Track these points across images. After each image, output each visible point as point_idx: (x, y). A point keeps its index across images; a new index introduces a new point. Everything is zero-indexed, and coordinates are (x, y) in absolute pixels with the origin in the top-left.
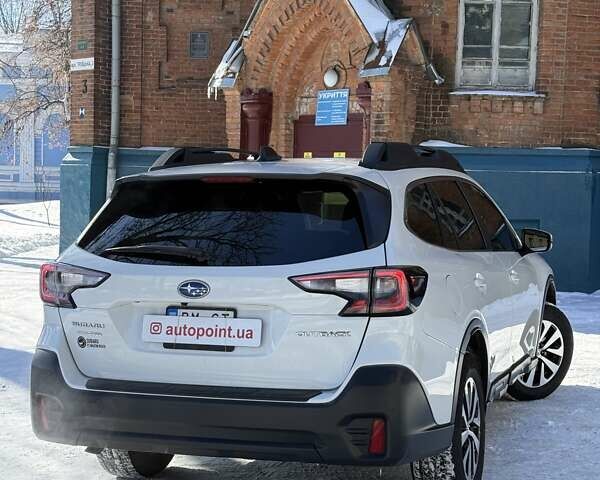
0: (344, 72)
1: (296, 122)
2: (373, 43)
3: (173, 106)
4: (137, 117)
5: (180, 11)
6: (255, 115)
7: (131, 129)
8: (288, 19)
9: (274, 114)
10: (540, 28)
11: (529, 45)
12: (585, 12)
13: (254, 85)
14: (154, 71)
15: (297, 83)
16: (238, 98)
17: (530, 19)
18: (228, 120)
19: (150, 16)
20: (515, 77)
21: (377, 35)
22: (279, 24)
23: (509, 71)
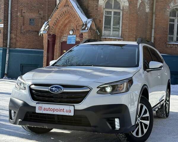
0: (75, 31)
1: (61, 43)
2: (84, 24)
3: (24, 38)
4: (15, 40)
5: (27, 13)
6: (51, 41)
7: (13, 43)
8: (61, 17)
9: (56, 41)
10: (122, 22)
11: (120, 26)
12: (132, 19)
13: (51, 33)
14: (19, 28)
15: (62, 33)
16: (47, 36)
17: (120, 20)
18: (44, 42)
19: (19, 14)
20: (116, 34)
21: (85, 22)
22: (58, 18)
23: (115, 32)
